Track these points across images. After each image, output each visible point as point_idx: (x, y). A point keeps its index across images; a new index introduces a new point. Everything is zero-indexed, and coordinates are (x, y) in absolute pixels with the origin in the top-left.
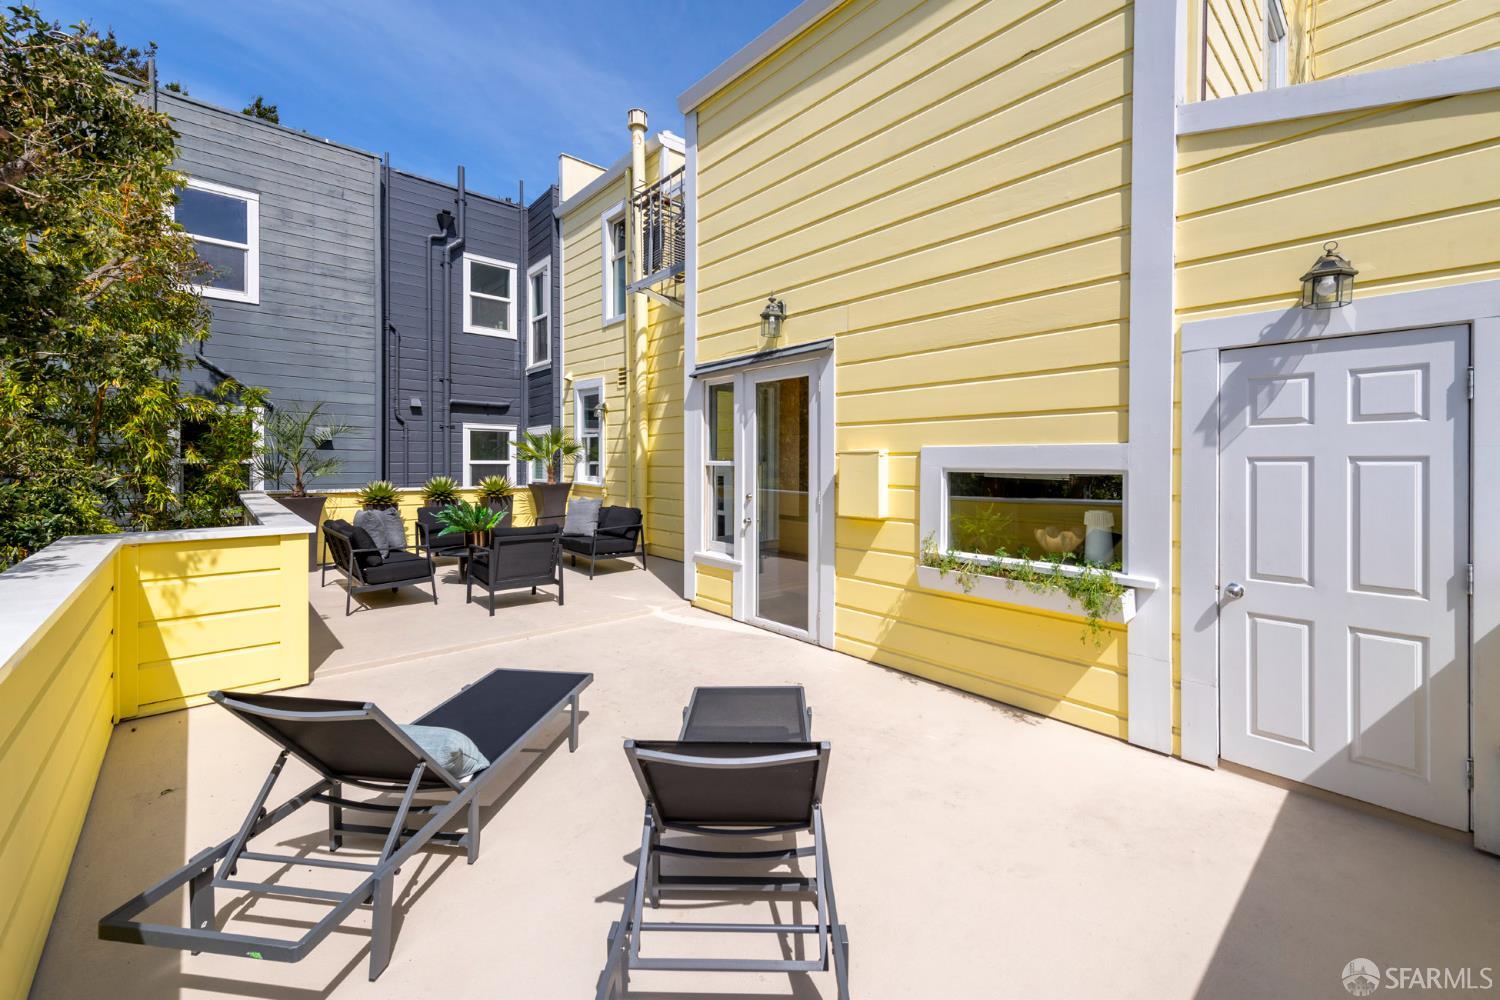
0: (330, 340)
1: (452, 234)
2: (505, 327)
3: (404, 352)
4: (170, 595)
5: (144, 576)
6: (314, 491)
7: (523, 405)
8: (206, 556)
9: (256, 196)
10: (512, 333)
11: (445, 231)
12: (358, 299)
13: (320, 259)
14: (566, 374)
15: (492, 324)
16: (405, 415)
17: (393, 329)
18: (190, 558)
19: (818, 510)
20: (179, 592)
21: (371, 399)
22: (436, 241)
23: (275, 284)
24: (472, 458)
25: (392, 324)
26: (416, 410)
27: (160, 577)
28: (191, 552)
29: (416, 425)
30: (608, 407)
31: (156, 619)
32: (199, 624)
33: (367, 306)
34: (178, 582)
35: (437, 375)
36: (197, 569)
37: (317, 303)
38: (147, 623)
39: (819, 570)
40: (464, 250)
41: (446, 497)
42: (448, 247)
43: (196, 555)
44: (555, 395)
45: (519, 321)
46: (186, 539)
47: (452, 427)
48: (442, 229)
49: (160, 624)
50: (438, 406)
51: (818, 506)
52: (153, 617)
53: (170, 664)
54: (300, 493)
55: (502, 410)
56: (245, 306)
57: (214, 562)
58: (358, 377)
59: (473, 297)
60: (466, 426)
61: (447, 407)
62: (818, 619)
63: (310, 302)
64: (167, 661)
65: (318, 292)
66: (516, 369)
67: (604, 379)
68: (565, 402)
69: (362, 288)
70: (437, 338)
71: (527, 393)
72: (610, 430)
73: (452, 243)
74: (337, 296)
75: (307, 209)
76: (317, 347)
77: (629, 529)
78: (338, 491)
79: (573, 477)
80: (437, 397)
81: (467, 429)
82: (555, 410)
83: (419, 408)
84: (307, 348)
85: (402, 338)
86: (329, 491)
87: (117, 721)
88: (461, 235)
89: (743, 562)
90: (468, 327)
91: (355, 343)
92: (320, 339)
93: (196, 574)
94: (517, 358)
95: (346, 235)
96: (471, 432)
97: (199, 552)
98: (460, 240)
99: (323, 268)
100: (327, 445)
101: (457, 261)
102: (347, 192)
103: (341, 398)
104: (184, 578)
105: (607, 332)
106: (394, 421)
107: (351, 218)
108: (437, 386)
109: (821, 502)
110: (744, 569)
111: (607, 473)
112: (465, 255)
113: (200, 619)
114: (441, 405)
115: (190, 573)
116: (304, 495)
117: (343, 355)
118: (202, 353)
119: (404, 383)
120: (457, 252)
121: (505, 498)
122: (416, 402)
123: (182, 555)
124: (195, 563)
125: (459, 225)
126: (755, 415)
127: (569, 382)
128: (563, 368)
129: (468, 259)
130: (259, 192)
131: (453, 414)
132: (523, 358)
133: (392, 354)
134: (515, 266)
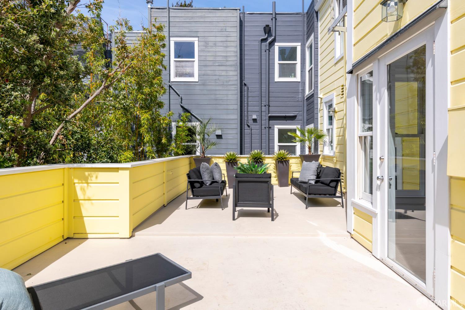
0: (221, 92)
1: (270, 34)
2: (295, 76)
3: (250, 94)
4: (83, 189)
5: (76, 181)
6: (210, 156)
7: (303, 115)
8: (94, 174)
9: (197, 39)
10: (298, 79)
11: (267, 34)
12: (231, 73)
13: (218, 59)
14: (320, 95)
15: (289, 76)
16: (251, 122)
17: (245, 85)
18: (89, 175)
19: (433, 170)
20: (86, 189)
21: (236, 116)
22: (263, 40)
23: (203, 72)
24: (279, 142)
25: (245, 82)
26: (255, 120)
27: (80, 182)
28: (90, 173)
29: (255, 127)
30: (337, 110)
31: (79, 199)
32: (92, 203)
33: (234, 75)
34: (86, 185)
35: (264, 103)
36: (91, 180)
37: (217, 77)
38: (76, 201)
39: (434, 228)
40: (275, 42)
41: (257, 160)
42: (268, 42)
43: (91, 174)
44: (315, 107)
45: (302, 71)
46: (86, 167)
47: (270, 128)
48: (265, 34)
49: (80, 201)
50: (264, 118)
51: (433, 167)
52: (78, 198)
53: (83, 218)
54: (203, 156)
55: (293, 118)
56: (194, 83)
57: (97, 177)
58: (231, 107)
59: (279, 64)
60: (276, 126)
61: (267, 118)
62: (434, 277)
63: (214, 78)
64: (82, 217)
65: (217, 73)
66: (300, 96)
67: (335, 94)
68: (320, 110)
69: (233, 68)
70: (263, 86)
71: (305, 108)
72: (337, 123)
73: (270, 40)
74: (224, 73)
75: (213, 39)
76: (217, 96)
77: (332, 181)
78: (219, 156)
79: (322, 151)
80: (263, 114)
81: (276, 128)
82: (315, 115)
83: (256, 119)
84: (213, 97)
85: (249, 88)
86: (213, 156)
87: (65, 238)
88: (274, 35)
89: (378, 211)
90: (277, 79)
91: (230, 92)
92: (218, 92)
93: (91, 182)
94: (301, 91)
95: (227, 47)
96: (278, 129)
97: (92, 173)
98: (273, 37)
99: (219, 63)
100: (219, 137)
101: (272, 48)
102: (227, 28)
103: (225, 117)
104: (88, 183)
105: (337, 65)
106: (246, 126)
107: (229, 39)
108: (264, 109)
109: (436, 164)
110: (379, 216)
111: (336, 148)
112: (276, 44)
113: (93, 201)
114: (265, 117)
115: (89, 181)
116: (205, 157)
117: (226, 98)
118: (182, 103)
119: (250, 108)
120: (272, 44)
121: (285, 161)
122: (254, 117)
123: (87, 173)
124: (91, 177)
125: (273, 29)
126: (386, 91)
127: (321, 98)
128: (319, 91)
129: (277, 46)
130: (198, 37)
131: (270, 121)
132: (304, 91)
133: (245, 96)
134: (300, 44)
